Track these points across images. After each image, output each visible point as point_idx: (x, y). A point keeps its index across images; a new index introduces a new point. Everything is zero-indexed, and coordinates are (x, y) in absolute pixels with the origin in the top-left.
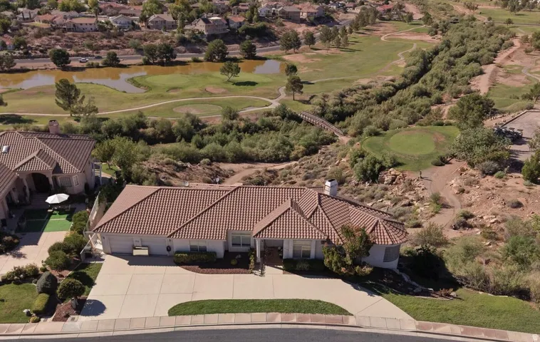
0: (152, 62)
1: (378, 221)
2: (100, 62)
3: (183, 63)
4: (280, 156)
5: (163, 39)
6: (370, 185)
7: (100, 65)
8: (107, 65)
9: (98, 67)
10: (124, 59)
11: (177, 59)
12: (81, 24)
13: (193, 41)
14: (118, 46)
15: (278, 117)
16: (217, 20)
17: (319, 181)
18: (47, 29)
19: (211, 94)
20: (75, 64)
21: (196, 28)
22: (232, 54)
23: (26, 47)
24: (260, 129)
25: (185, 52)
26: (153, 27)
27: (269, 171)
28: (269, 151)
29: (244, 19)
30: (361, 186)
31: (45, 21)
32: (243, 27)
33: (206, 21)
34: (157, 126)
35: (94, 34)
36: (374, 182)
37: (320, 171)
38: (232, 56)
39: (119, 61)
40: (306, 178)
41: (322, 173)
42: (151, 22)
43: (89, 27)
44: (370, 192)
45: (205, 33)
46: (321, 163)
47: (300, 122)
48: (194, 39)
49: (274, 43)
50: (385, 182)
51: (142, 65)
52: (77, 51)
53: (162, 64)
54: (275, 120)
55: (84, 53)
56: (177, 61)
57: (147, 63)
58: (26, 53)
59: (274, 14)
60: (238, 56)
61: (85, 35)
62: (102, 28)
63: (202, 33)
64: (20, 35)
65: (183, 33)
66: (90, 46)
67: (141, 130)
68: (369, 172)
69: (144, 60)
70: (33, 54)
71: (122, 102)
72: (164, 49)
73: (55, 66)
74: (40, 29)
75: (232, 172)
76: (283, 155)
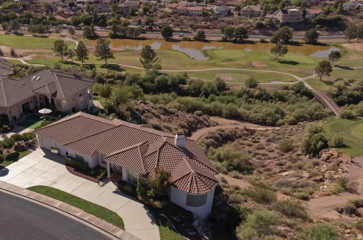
0: (228, 39)
1: (190, 173)
2: (192, 38)
3: (252, 43)
4: (267, 121)
5: (245, 24)
6: (309, 158)
7: (192, 39)
8: (196, 39)
9: (190, 40)
10: (209, 36)
11: (248, 39)
12: (192, 11)
13: (268, 26)
14: (211, 27)
15: (293, 91)
16: (295, 11)
18: (170, 13)
19: (254, 67)
20: (176, 37)
21: (275, 17)
22: (295, 39)
23: (152, 25)
24: (271, 98)
25: (259, 34)
26: (243, 15)
27: (247, 130)
28: (259, 115)
29: (321, 11)
30: (303, 157)
31: (171, 8)
32: (317, 18)
33: (285, 12)
34: (192, 84)
35: (198, 18)
36: (314, 156)
38: (295, 41)
39: (205, 37)
40: (269, 140)
42: (243, 11)
43: (196, 13)
45: (281, 21)
46: (290, 132)
47: (310, 99)
48: (270, 25)
49: (341, 32)
50: (322, 159)
51: (221, 41)
52: (182, 29)
53: (235, 42)
54: (288, 93)
55: (185, 30)
56: (248, 41)
57: (224, 40)
58: (151, 28)
59: (358, 8)
60: (300, 41)
61: (192, 18)
62: (205, 14)
63: (278, 21)
64: (152, 16)
65: (263, 20)
66: (191, 26)
67: (181, 85)
68: (312, 147)
69: (223, 38)
70: (154, 29)
71: (186, 65)
72: (241, 31)
73: (162, 37)
74: (166, 13)
75: (215, 124)
76: (270, 121)
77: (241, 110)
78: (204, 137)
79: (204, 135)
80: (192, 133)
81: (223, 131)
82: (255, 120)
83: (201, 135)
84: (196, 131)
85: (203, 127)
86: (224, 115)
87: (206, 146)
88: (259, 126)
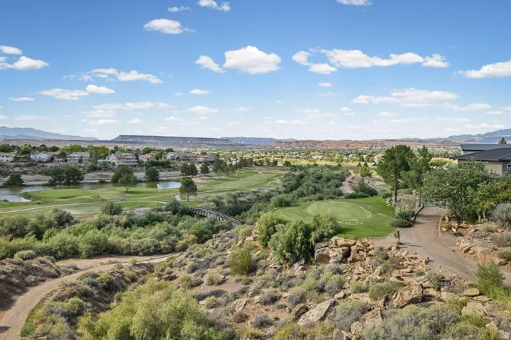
0: (57, 182)
6: (304, 269)
10: (29, 181)
11: (84, 181)
13: (104, 169)
15: (169, 212)
16: (127, 155)
17: (214, 270)
19: (104, 199)
21: (109, 161)
24: (146, 224)
26: (70, 161)
28: (147, 241)
29: (151, 156)
30: (288, 272)
32: (150, 161)
36: (308, 262)
37: (215, 258)
39: (23, 182)
40: (194, 269)
41: (219, 260)
44: (310, 281)
46: (217, 247)
50: (332, 261)
51: (47, 185)
53: (68, 184)
54: (165, 215)
57: (52, 184)
59: (178, 158)
60: (143, 179)
62: (17, 160)
65: (96, 164)
69: (50, 181)
72: (72, 172)
75: (71, 270)
76: (167, 246)
77: (113, 239)
78: (52, 298)
79: (51, 294)
80: (14, 297)
81: (95, 276)
82: (143, 250)
83: (43, 296)
84: (24, 291)
85: (44, 281)
86: (84, 253)
87: (63, 319)
88: (153, 257)
